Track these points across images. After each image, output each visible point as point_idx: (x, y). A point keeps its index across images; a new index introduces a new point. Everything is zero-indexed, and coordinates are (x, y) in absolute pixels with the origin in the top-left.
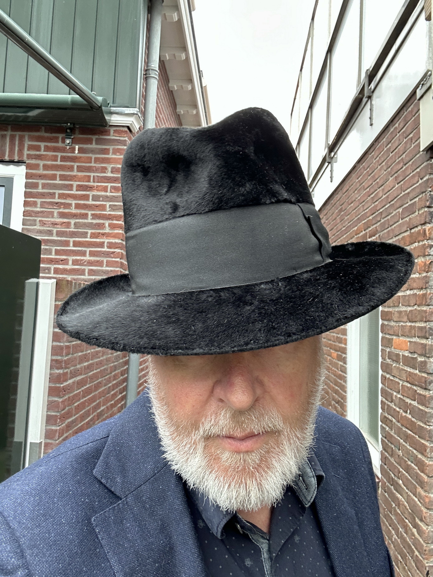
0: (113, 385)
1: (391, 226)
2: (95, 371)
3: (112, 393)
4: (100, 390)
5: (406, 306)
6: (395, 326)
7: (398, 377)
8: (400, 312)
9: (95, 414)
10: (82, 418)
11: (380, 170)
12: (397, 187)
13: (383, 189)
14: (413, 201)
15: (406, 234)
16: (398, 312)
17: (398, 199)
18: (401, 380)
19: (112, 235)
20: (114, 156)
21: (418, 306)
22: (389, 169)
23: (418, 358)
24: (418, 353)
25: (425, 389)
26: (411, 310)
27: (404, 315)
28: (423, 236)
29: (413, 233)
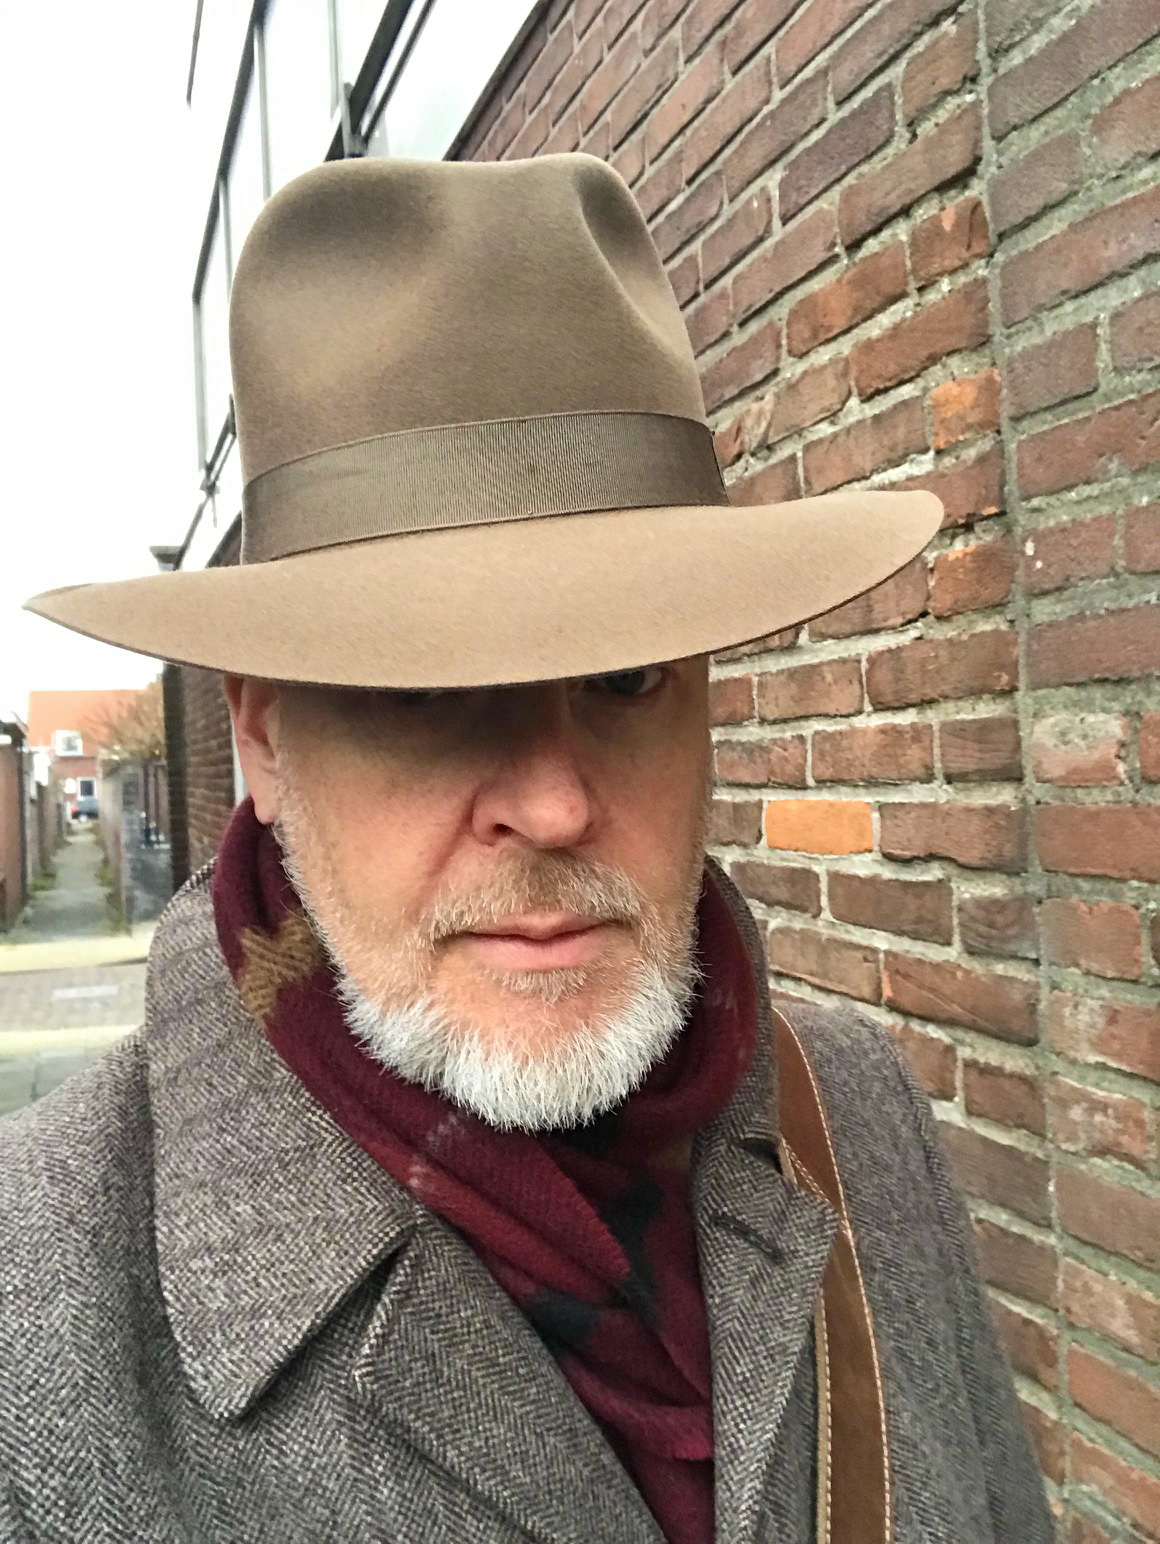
1: (707, 287)
5: (837, 637)
6: (774, 741)
7: (816, 981)
11: (618, 62)
12: (737, 86)
13: (644, 139)
14: (867, 93)
15: (815, 285)
16: (792, 674)
17: (751, 133)
18: (829, 992)
22: (676, 33)
23: (953, 885)
24: (961, 860)
25: (1030, 1043)
26: (890, 651)
27: (836, 682)
28: (965, 240)
29: (877, 254)
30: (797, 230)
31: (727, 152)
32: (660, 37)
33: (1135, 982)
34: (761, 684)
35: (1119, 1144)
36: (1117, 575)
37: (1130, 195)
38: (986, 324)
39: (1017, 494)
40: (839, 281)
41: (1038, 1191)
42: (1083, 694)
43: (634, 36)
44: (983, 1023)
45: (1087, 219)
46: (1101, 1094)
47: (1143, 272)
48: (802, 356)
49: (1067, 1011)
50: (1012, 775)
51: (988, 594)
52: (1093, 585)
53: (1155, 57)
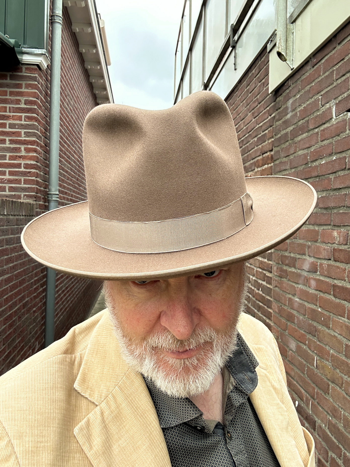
0: (35, 281)
1: (249, 151)
2: (19, 271)
3: (35, 287)
4: (25, 285)
9: (21, 304)
10: (11, 307)
11: (242, 106)
12: (254, 121)
13: (244, 122)
18: (255, 266)
19: (28, 158)
20: (26, 90)
25: (271, 272)
28: (271, 159)
29: (264, 157)
30: (257, 149)
31: (252, 131)
32: (247, 106)
33: (279, 264)
35: (277, 285)
37: (284, 161)
40: (261, 159)
44: (268, 270)
45: (280, 162)
46: (276, 279)
48: (257, 168)
49: (274, 268)
53: (286, 145)
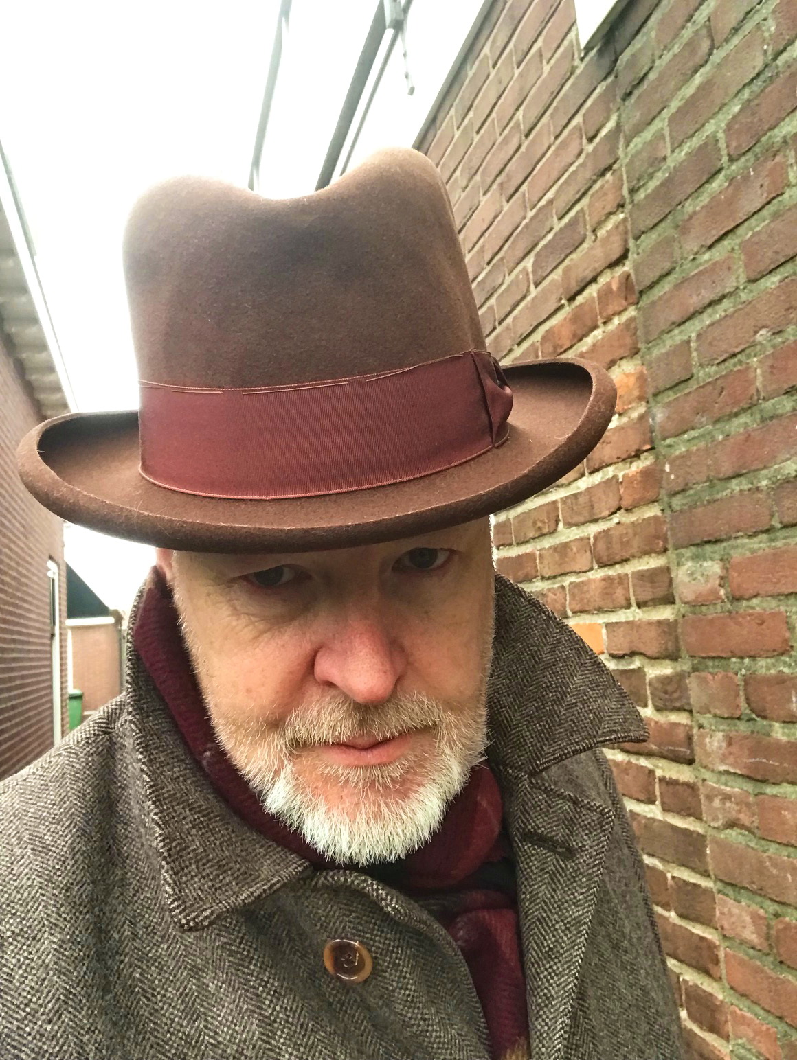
1: (500, 323)
5: (577, 525)
6: (549, 590)
8: (563, 549)
12: (510, 208)
14: (572, 213)
15: (553, 322)
16: (555, 549)
17: (517, 236)
21: (627, 510)
22: (478, 178)
23: (646, 670)
24: (648, 654)
25: (690, 762)
26: (604, 531)
27: (578, 551)
28: (623, 295)
29: (581, 305)
30: (543, 290)
31: (506, 247)
32: (472, 178)
33: (739, 719)
34: (540, 556)
35: (738, 819)
36: (711, 481)
37: (701, 268)
38: (636, 343)
39: (659, 437)
40: (565, 319)
41: (701, 854)
42: (700, 550)
43: (456, 180)
44: (665, 753)
45: (682, 282)
46: (728, 789)
47: (710, 310)
49: (707, 740)
50: (669, 600)
51: (650, 495)
52: (699, 488)
53: (705, 195)
